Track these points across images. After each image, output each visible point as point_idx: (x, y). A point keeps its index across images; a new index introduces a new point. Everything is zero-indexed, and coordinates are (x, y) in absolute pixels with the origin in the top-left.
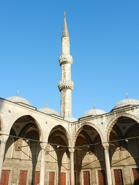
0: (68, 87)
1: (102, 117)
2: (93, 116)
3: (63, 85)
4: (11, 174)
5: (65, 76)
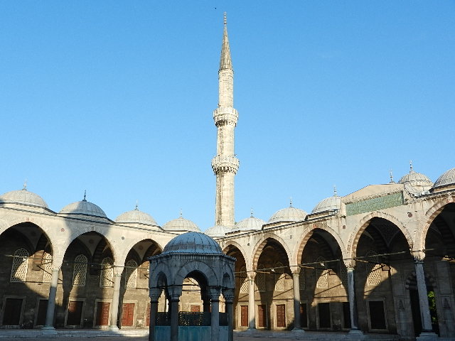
1: (249, 236)
2: (241, 233)
3: (218, 165)
4: (136, 308)
5: (222, 148)
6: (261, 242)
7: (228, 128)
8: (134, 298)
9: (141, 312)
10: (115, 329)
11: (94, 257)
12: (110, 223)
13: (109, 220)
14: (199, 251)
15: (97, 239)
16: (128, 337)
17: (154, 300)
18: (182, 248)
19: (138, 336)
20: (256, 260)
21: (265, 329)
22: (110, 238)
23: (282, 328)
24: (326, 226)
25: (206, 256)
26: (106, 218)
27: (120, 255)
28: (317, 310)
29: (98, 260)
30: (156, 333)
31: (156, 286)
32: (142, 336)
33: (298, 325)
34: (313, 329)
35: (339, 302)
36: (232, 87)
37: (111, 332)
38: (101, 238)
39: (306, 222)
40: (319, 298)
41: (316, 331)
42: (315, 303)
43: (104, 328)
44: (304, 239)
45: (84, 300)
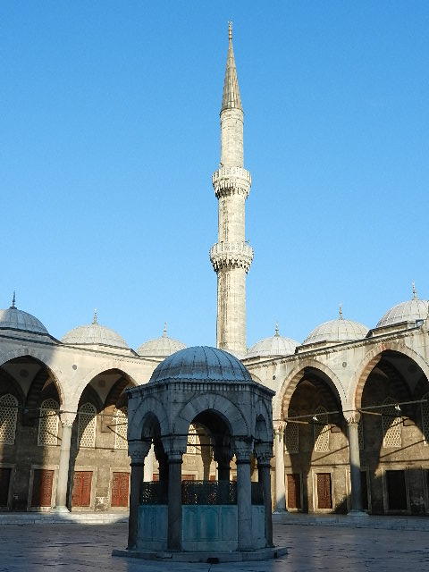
0: (233, 262)
1: (273, 364)
2: (262, 360)
3: (221, 257)
4: (94, 479)
5: (226, 231)
6: (294, 373)
7: (236, 200)
8: (92, 462)
9: (103, 485)
10: (63, 511)
11: (28, 399)
12: (54, 343)
13: (52, 338)
14: (215, 376)
15: (34, 369)
16: (84, 525)
17: (136, 461)
18: (184, 372)
19: (101, 522)
20: (287, 402)
21: (299, 512)
22: (54, 367)
23: (328, 510)
24: (403, 346)
25: (227, 385)
26: (48, 335)
27: (71, 395)
28: (383, 481)
29: (34, 403)
30: (142, 518)
31: (140, 437)
32: (107, 522)
33: (358, 505)
34: (377, 511)
35: (420, 469)
36: (241, 136)
37: (56, 518)
38: (40, 368)
39: (369, 340)
40: (388, 462)
41: (383, 514)
42: (381, 470)
43: (46, 510)
44: (367, 368)
45: (13, 466)
